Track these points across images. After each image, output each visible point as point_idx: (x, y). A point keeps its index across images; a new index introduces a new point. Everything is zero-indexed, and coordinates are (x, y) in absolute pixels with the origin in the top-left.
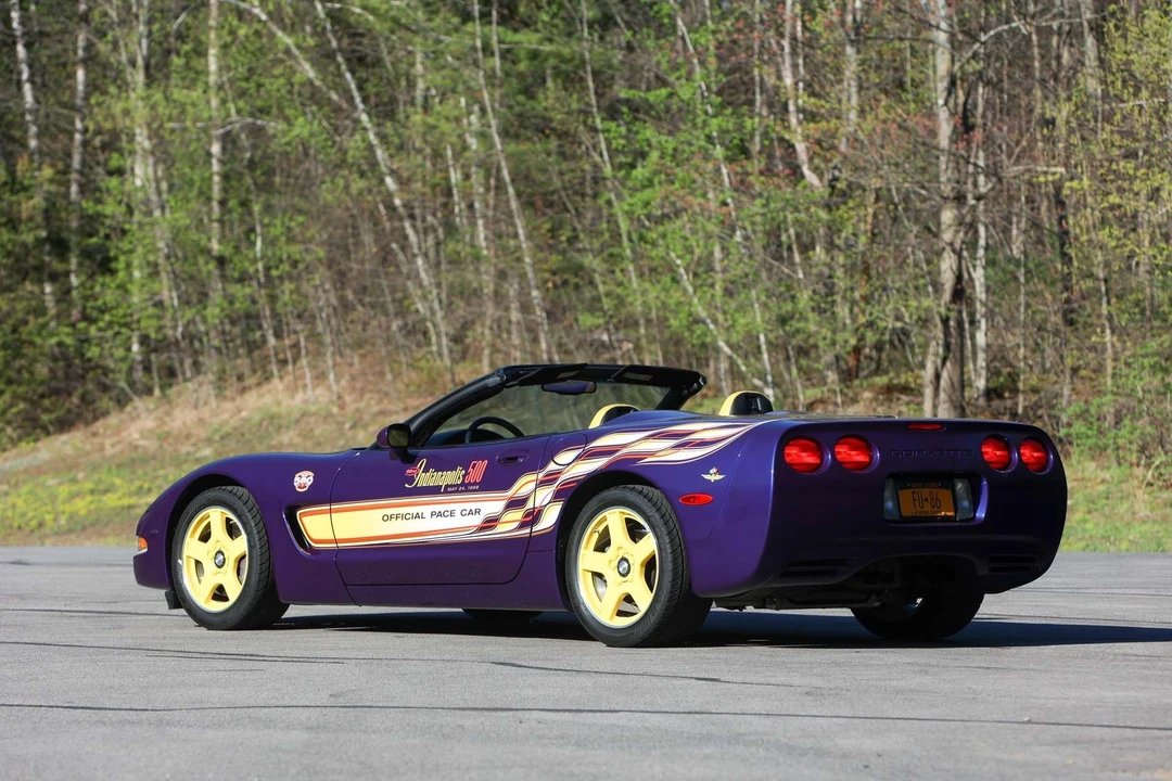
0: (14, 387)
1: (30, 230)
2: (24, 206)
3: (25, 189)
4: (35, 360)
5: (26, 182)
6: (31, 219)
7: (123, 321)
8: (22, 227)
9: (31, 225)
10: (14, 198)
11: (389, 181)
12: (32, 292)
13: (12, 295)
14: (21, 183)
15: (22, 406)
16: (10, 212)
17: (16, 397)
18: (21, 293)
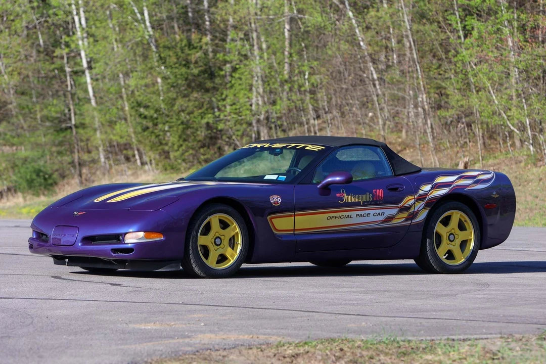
0: (187, 143)
1: (196, 67)
2: (193, 56)
3: (195, 48)
4: (197, 130)
5: (195, 45)
6: (196, 62)
7: (235, 111)
8: (192, 66)
9: (196, 65)
10: (189, 52)
11: (362, 43)
12: (196, 98)
13: (187, 99)
14: (193, 45)
15: (191, 151)
16: (187, 59)
17: (188, 148)
18: (191, 98)
